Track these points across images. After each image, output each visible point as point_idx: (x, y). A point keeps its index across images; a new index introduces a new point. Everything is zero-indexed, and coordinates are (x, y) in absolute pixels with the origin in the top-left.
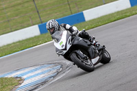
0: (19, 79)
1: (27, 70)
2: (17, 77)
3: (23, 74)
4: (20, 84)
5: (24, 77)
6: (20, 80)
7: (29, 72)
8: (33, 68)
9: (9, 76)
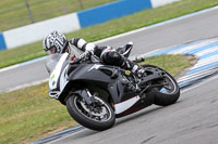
0: (190, 57)
1: (204, 43)
2: (187, 55)
3: (197, 50)
4: (192, 65)
5: (199, 54)
6: (191, 59)
7: (206, 47)
8: (213, 41)
9: (175, 52)
